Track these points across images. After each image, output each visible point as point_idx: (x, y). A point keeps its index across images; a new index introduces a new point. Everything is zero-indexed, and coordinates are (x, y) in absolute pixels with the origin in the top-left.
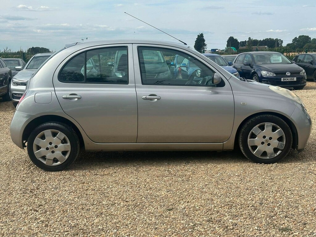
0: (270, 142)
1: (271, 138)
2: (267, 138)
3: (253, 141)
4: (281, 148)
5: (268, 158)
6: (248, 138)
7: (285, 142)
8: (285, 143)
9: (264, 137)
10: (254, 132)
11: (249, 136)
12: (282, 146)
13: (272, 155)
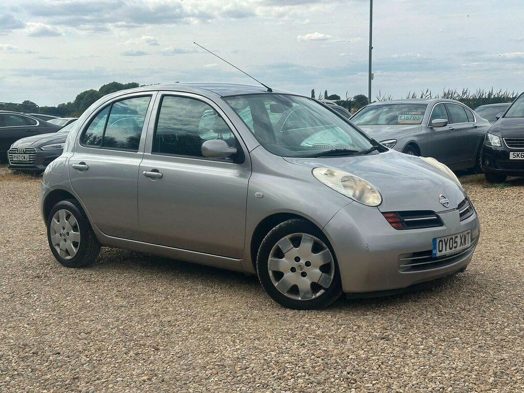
0: (306, 269)
1: (308, 264)
2: (302, 262)
3: (277, 263)
4: (323, 284)
5: (300, 299)
6: (270, 256)
7: (333, 274)
8: (332, 277)
9: (297, 259)
10: (280, 246)
11: (271, 252)
12: (328, 281)
13: (308, 296)
